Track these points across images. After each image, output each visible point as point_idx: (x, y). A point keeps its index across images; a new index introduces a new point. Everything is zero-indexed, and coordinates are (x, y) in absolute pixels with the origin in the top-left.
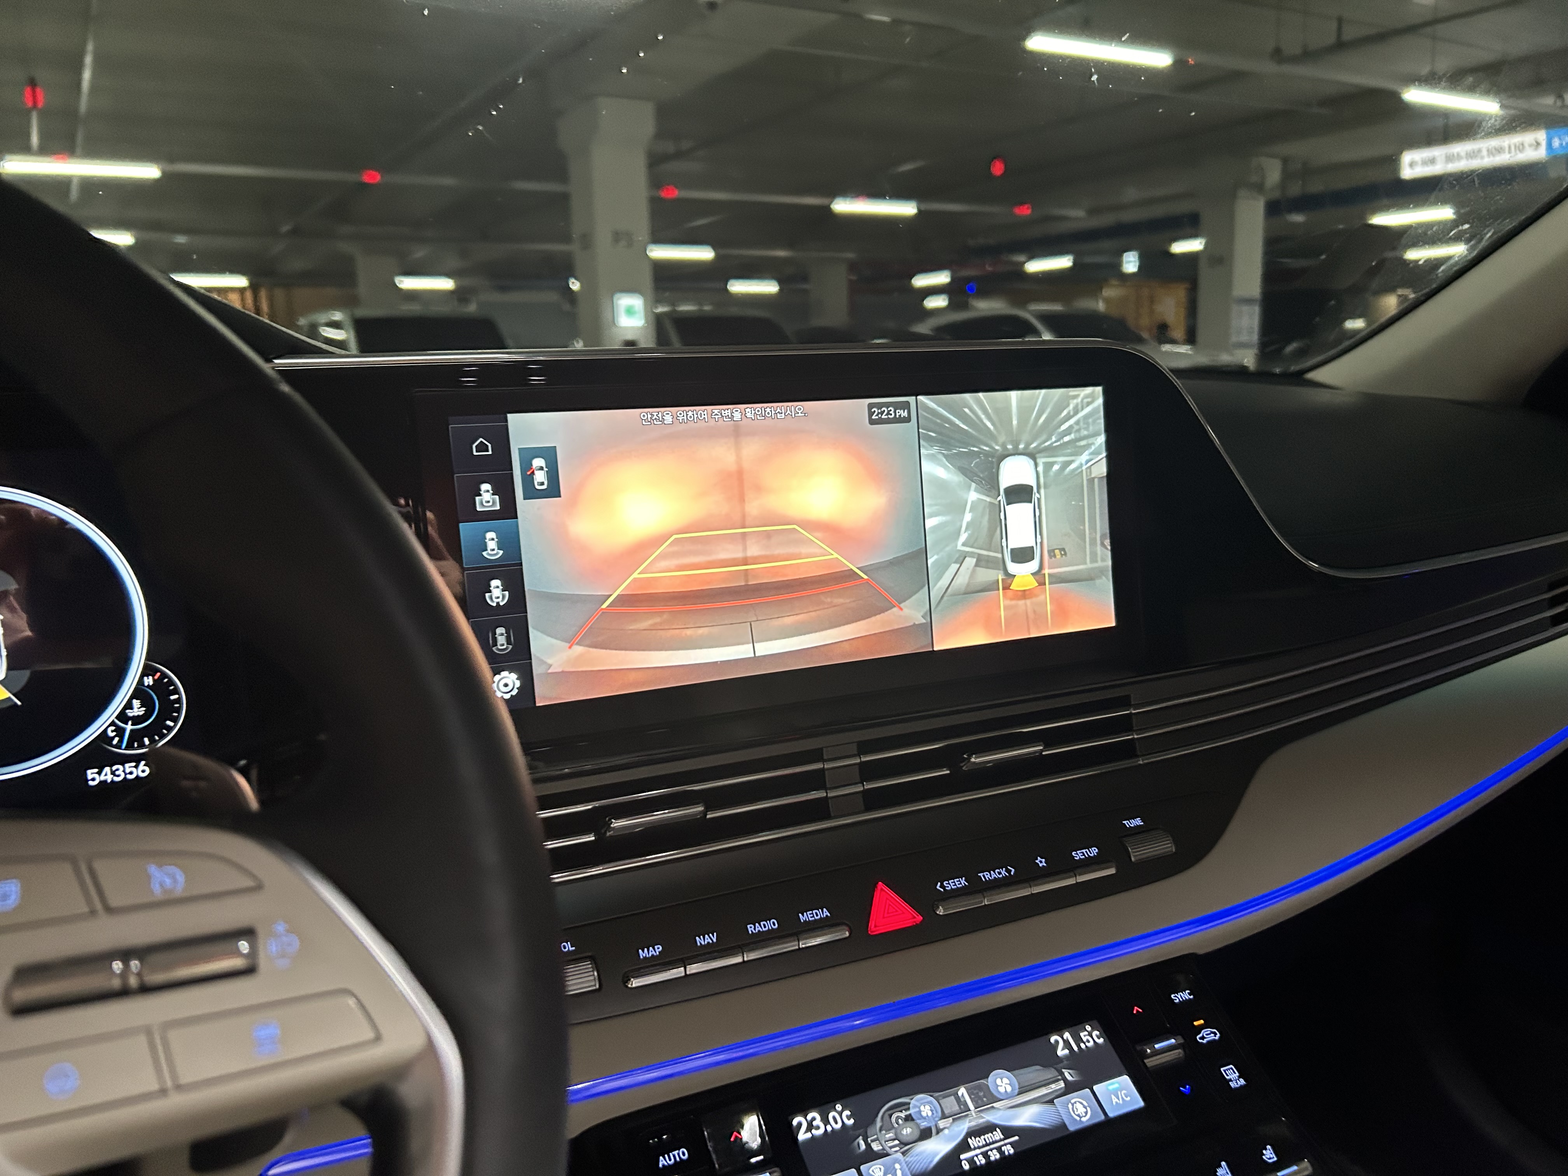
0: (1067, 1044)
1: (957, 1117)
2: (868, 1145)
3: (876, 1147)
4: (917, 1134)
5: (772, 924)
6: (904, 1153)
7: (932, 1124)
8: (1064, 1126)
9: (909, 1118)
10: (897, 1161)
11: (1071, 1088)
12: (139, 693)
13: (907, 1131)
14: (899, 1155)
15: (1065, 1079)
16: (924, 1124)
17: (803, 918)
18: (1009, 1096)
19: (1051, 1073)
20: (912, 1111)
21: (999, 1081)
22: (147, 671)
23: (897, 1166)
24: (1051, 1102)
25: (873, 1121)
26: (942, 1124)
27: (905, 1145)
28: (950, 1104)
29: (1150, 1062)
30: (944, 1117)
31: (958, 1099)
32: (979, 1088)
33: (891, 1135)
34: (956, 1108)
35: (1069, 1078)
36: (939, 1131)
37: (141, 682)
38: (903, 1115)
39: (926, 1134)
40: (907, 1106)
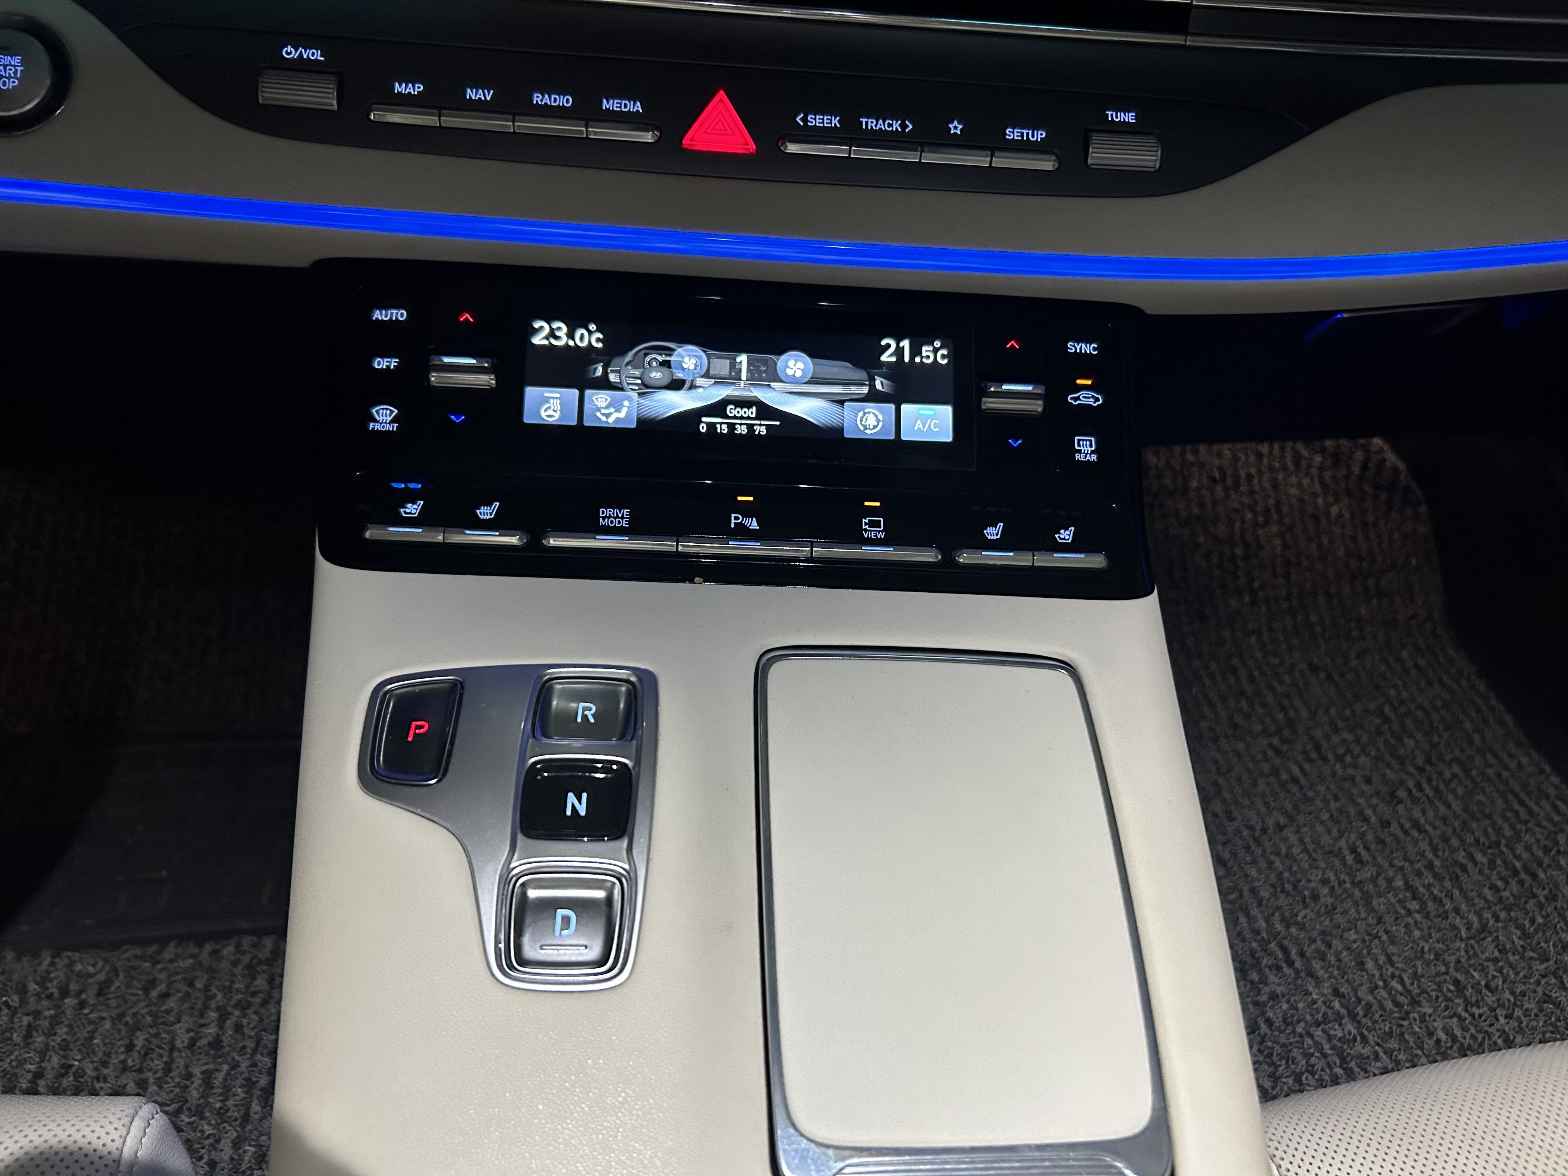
0: (899, 352)
1: (720, 381)
2: (605, 373)
3: (613, 378)
4: (666, 381)
5: (565, 101)
6: (640, 394)
7: (688, 378)
8: (841, 430)
9: (666, 364)
10: (629, 399)
11: (874, 397)
13: (656, 375)
14: (634, 395)
15: (872, 386)
16: (679, 375)
17: (605, 104)
18: (794, 380)
19: (862, 375)
20: (672, 359)
21: (791, 363)
23: (626, 403)
24: (841, 403)
25: (624, 353)
26: (699, 382)
27: (647, 388)
28: (721, 366)
29: (990, 404)
30: (707, 375)
31: (733, 365)
32: (765, 362)
33: (636, 373)
34: (725, 371)
35: (879, 386)
36: (693, 387)
38: (660, 359)
39: (676, 385)
40: (670, 351)
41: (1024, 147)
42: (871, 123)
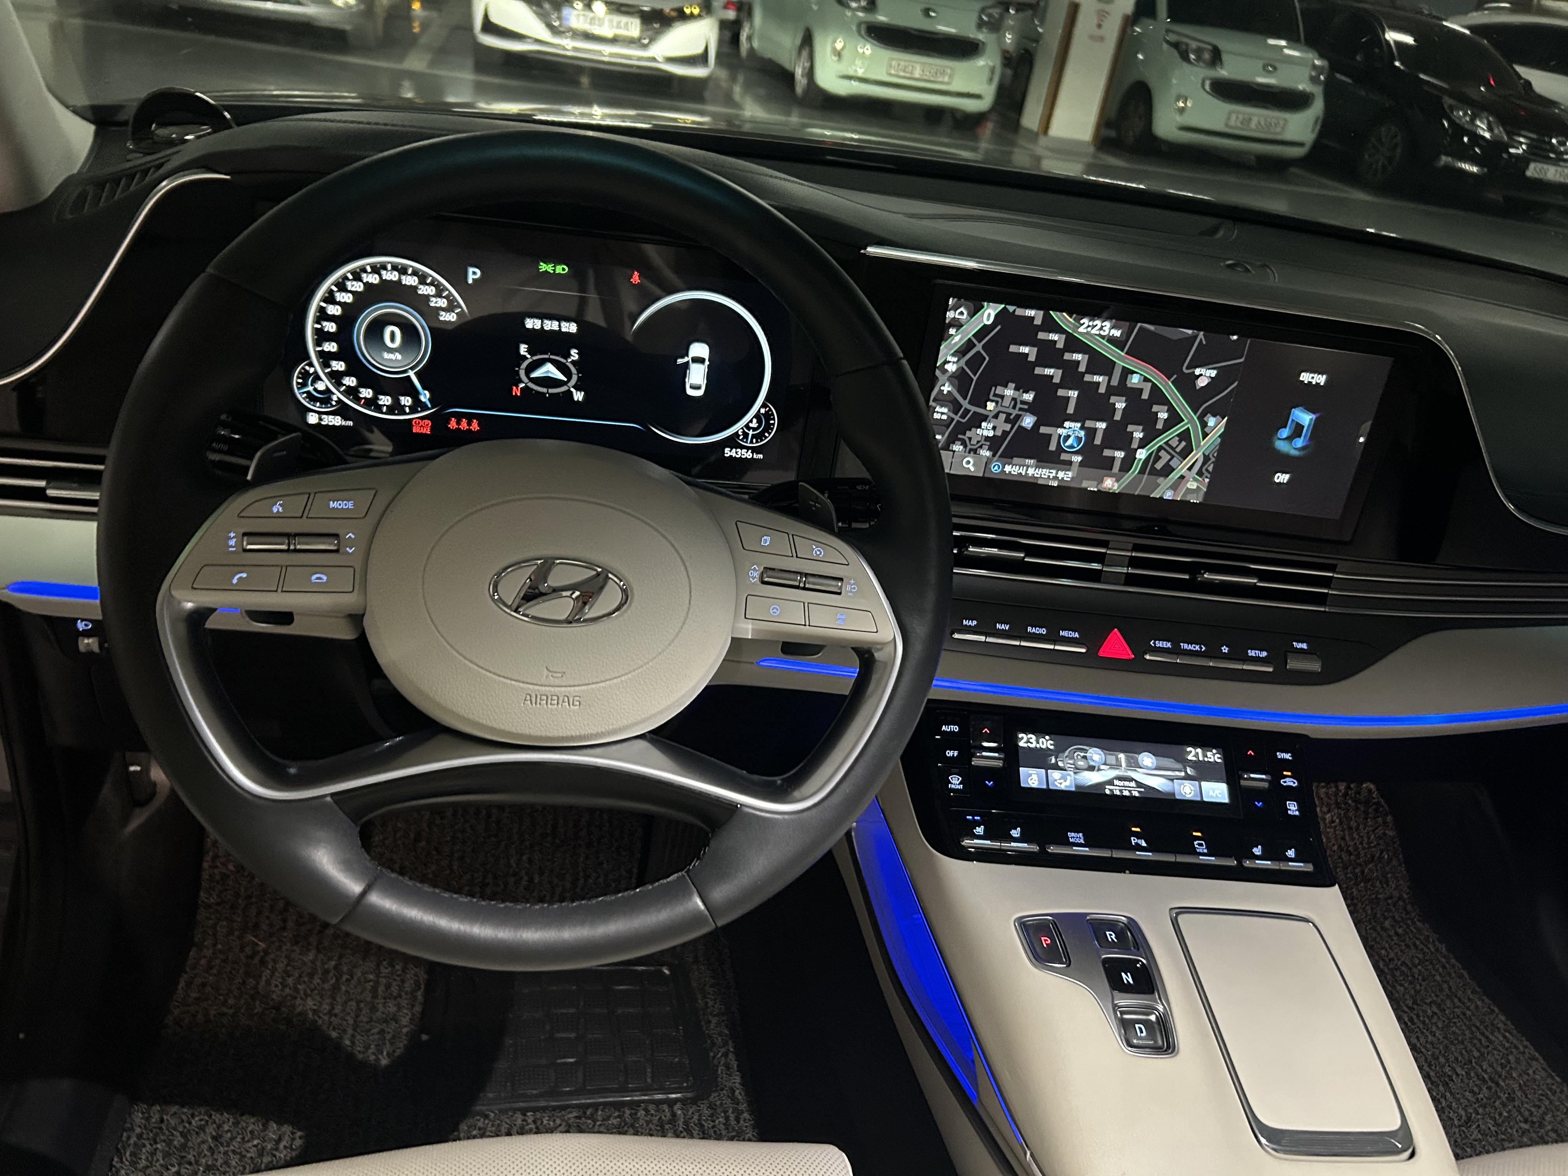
0: (1197, 755)
1: (1112, 767)
2: (1057, 762)
3: (1060, 764)
4: (1086, 766)
5: (1043, 631)
6: (1075, 773)
7: (1097, 765)
8: (1174, 794)
9: (1085, 757)
10: (1069, 775)
11: (1188, 777)
12: (757, 416)
13: (1081, 763)
14: (1072, 773)
15: (1186, 772)
16: (1092, 763)
17: (1062, 633)
18: (1148, 768)
19: (1179, 766)
20: (1087, 755)
21: (1145, 758)
22: (764, 406)
23: (1069, 777)
24: (1172, 780)
25: (1064, 751)
26: (1102, 767)
27: (1077, 770)
28: (1111, 759)
29: (1243, 783)
30: (1105, 764)
31: (1117, 759)
32: (1132, 758)
33: (1071, 762)
34: (1114, 762)
35: (1189, 772)
36: (1099, 770)
37: (759, 410)
38: (1082, 754)
39: (1091, 768)
40: (1086, 751)
41: (1256, 660)
42: (1184, 646)
